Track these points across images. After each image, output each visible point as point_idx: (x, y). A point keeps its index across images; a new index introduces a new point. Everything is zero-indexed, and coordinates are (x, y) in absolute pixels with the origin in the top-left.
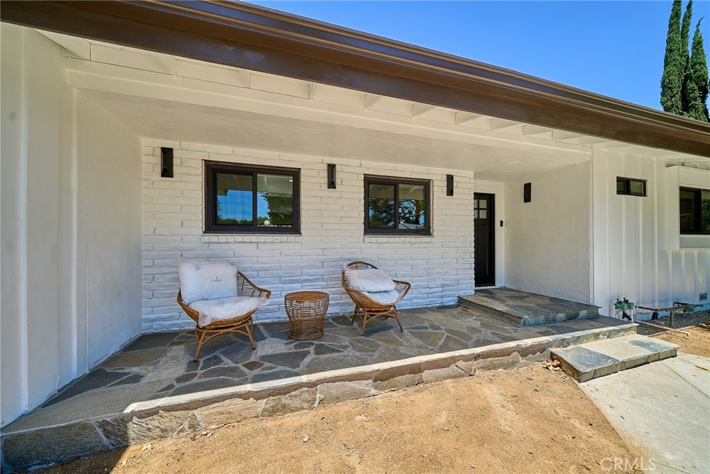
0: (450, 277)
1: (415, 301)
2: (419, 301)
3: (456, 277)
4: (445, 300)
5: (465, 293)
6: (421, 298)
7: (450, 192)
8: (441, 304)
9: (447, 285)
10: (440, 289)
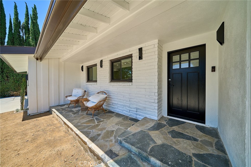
0: (141, 105)
1: (124, 112)
2: (125, 112)
3: (144, 106)
4: (138, 116)
5: (150, 117)
6: (127, 111)
7: (140, 58)
8: (136, 118)
9: (139, 109)
10: (135, 110)
